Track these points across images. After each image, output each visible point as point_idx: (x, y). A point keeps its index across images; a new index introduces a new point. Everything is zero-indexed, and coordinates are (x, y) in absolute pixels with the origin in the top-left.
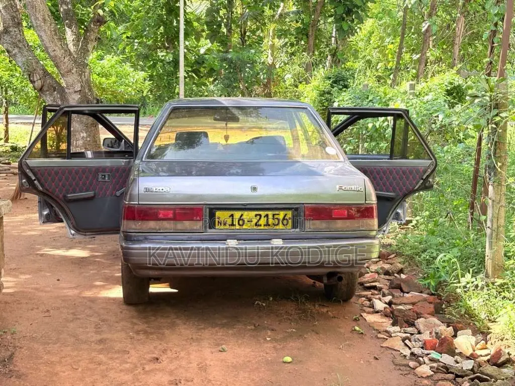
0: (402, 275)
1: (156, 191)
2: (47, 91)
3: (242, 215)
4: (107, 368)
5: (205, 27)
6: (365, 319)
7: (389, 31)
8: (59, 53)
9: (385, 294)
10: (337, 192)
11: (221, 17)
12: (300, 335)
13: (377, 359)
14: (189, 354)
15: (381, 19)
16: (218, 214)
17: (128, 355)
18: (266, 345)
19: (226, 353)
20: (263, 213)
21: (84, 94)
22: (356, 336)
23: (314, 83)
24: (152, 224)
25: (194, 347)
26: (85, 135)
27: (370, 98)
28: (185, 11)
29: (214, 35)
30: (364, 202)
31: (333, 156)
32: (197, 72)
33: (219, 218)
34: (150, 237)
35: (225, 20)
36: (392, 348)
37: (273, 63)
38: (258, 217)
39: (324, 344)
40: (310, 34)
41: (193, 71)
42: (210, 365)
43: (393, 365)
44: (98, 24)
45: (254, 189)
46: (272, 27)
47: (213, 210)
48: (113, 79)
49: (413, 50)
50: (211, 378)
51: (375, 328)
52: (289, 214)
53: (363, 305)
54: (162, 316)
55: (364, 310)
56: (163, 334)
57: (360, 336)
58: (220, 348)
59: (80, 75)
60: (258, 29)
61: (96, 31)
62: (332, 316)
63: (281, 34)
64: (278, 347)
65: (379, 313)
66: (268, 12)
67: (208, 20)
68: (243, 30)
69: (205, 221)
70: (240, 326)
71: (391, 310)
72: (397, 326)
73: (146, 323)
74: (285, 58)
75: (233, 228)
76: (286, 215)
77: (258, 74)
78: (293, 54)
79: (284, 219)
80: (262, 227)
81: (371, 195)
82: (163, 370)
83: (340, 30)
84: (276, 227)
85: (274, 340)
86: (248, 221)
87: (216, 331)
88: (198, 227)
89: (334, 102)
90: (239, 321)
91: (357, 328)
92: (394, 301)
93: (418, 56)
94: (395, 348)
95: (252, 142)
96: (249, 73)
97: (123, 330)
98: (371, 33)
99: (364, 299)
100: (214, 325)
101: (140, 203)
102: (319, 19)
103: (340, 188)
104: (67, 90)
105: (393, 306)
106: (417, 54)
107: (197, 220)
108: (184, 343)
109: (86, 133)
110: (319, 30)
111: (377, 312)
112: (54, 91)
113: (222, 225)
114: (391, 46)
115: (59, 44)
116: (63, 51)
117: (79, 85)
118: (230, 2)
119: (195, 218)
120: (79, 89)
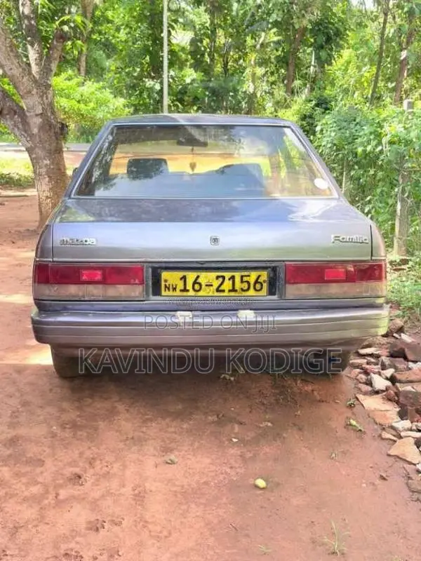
0: (402, 334)
1: (78, 242)
2: (7, 114)
3: (198, 277)
4: (6, 493)
5: (190, 57)
6: (362, 405)
7: (366, 60)
8: (17, 72)
9: (385, 366)
10: (332, 245)
11: (204, 47)
12: (278, 434)
13: (384, 479)
14: (125, 467)
15: (357, 49)
16: (165, 275)
17: (41, 469)
18: (232, 451)
19: (175, 465)
20: (227, 275)
21: (46, 117)
22: (353, 434)
23: (295, 107)
24: (73, 290)
25: (132, 455)
26: (48, 162)
27: (358, 120)
28: (169, 41)
29: (198, 65)
30: (369, 258)
31: (324, 191)
32: (181, 101)
33: (166, 281)
34: (70, 307)
35: (208, 50)
36: (404, 458)
37: (254, 92)
38: (221, 280)
39: (310, 449)
40: (290, 62)
41: (177, 100)
42: (151, 491)
43: (408, 491)
44: (61, 40)
45: (215, 240)
46: (253, 57)
47: (157, 271)
48: (92, 105)
49: (389, 78)
50: (148, 517)
51: (378, 420)
52: (264, 276)
53: (357, 380)
54: (101, 397)
55: (360, 389)
56: (96, 429)
57: (359, 434)
58: (167, 458)
59: (42, 97)
60: (240, 58)
61: (60, 48)
62: (318, 398)
63: (263, 62)
64: (249, 455)
65: (380, 395)
66: (249, 41)
67: (192, 49)
68: (225, 60)
69: (147, 285)
70: (198, 416)
71: (396, 391)
72: (407, 419)
73: (79, 408)
74: (266, 87)
75: (185, 294)
76: (259, 276)
77: (240, 102)
78: (273, 83)
79: (256, 282)
80: (226, 294)
81: (378, 247)
82: (84, 499)
83: (318, 58)
84: (244, 294)
85: (243, 442)
86: (207, 285)
87: (167, 424)
88: (137, 294)
89: (316, 126)
90: (197, 408)
91: (354, 423)
92: (398, 376)
93: (393, 85)
94: (408, 459)
95: (222, 171)
96: (231, 102)
97: (45, 421)
98: (348, 63)
99: (358, 370)
100: (166, 414)
101: (55, 259)
102: (299, 47)
103: (337, 238)
104: (28, 114)
105: (398, 384)
106: (392, 82)
107: (136, 284)
108: (121, 445)
109: (49, 160)
110: (299, 58)
111: (377, 392)
112: (15, 114)
113: (171, 289)
114: (368, 75)
115: (15, 62)
116: (21, 70)
117: (40, 107)
118: (214, 32)
119: (132, 281)
120: (41, 112)
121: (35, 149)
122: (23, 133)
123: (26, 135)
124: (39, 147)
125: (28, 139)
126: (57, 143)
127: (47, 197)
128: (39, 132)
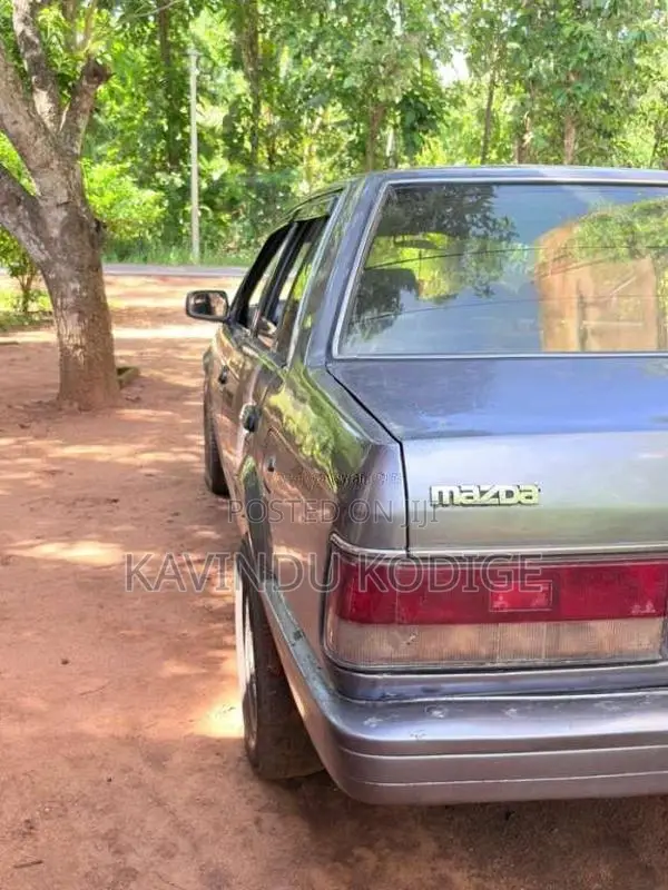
1: (485, 499)
5: (221, 142)
8: (25, 128)
11: (243, 128)
21: (74, 210)
24: (463, 638)
26: (78, 286)
29: (234, 153)
35: (249, 132)
40: (368, 150)
44: (96, 79)
59: (66, 174)
60: (292, 145)
61: (91, 94)
67: (226, 131)
68: (271, 147)
88: (645, 643)
101: (415, 552)
104: (41, 203)
107: (647, 616)
109: (80, 282)
112: (18, 204)
115: (23, 109)
116: (32, 124)
117: (65, 192)
118: (257, 107)
119: (636, 609)
120: (65, 199)
121: (53, 263)
122: (34, 237)
123: (38, 240)
124: (61, 261)
125: (43, 246)
126: (94, 253)
127: (76, 347)
128: (62, 235)
